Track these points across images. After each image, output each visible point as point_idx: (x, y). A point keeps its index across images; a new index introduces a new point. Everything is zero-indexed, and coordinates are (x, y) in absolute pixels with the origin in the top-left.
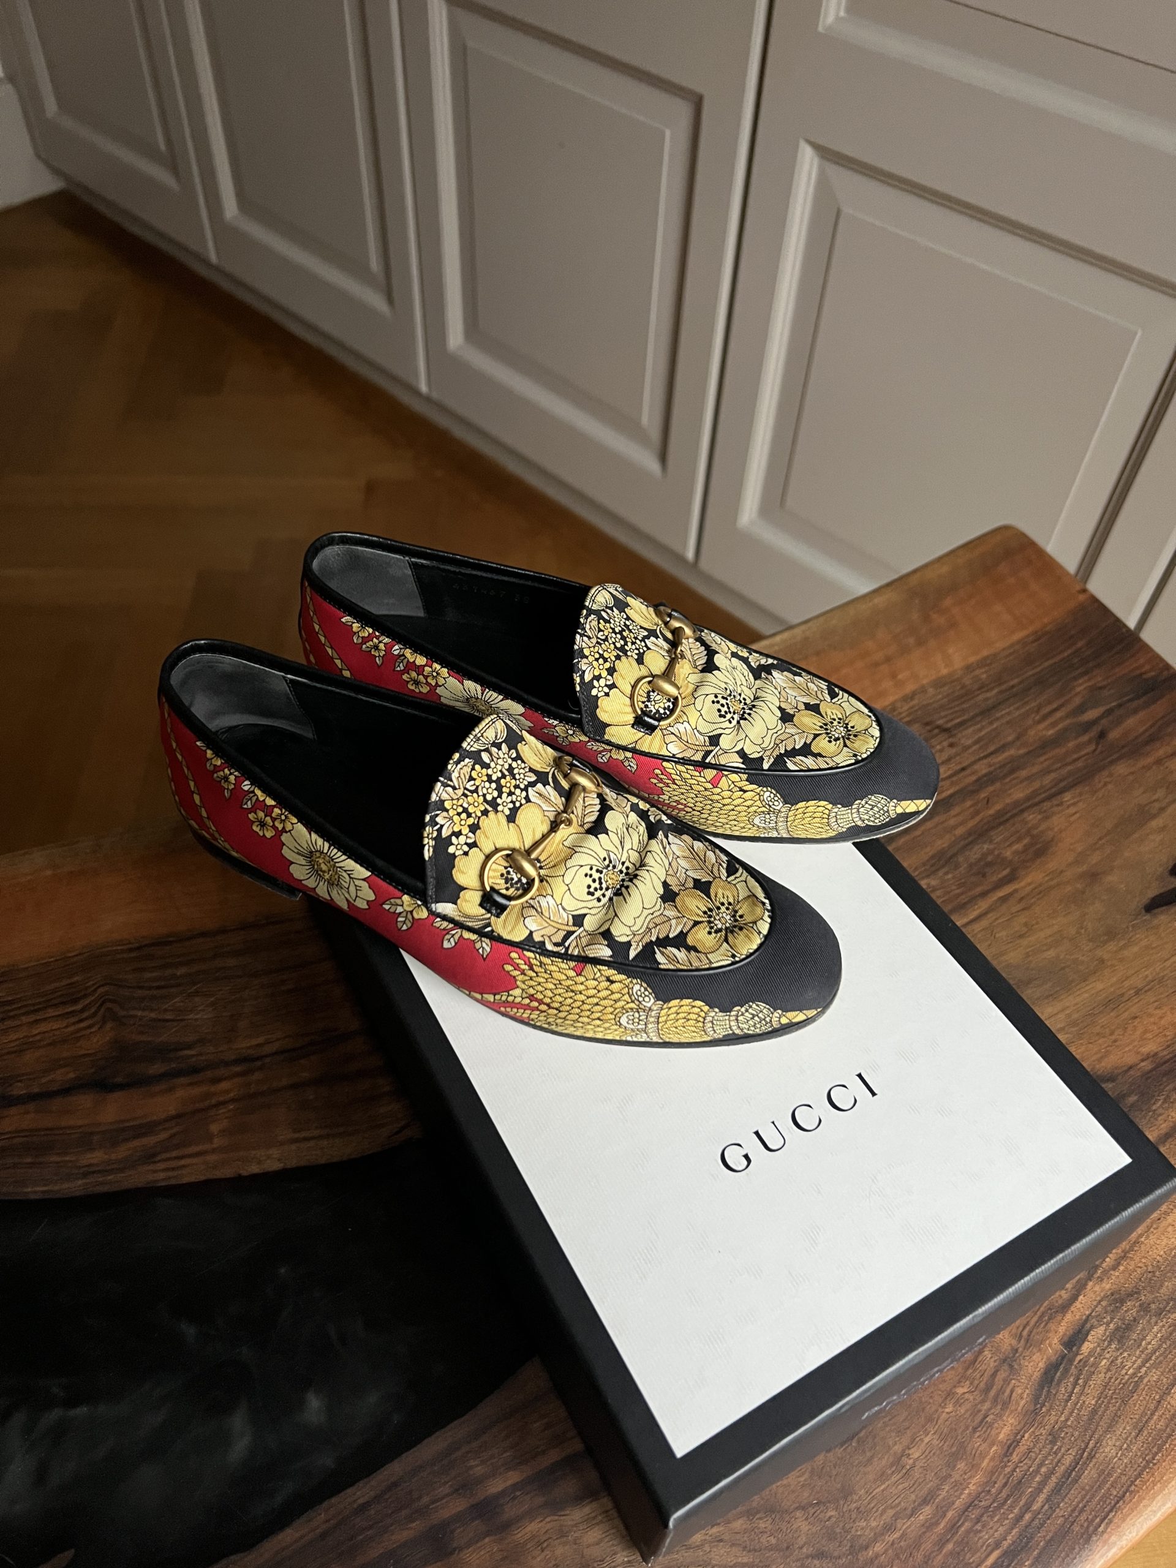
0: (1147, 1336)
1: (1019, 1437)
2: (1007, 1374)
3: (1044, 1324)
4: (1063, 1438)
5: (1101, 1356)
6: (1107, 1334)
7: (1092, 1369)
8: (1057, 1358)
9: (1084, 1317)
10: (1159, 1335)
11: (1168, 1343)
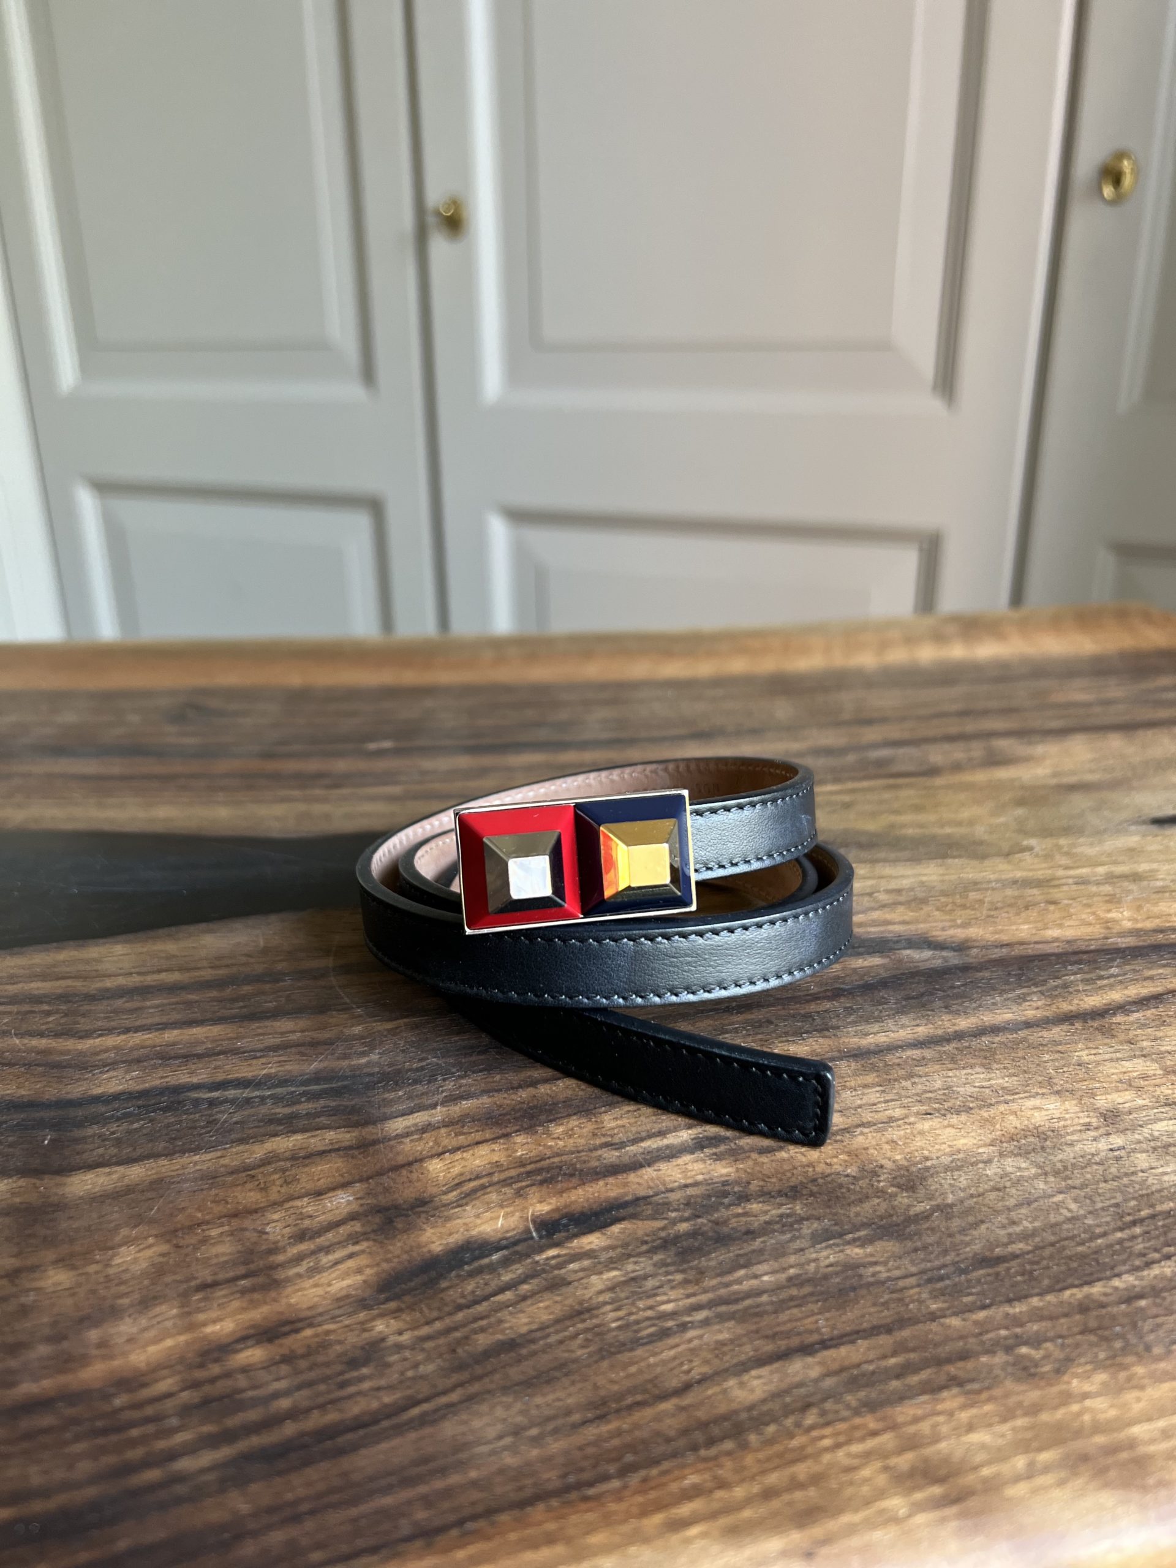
0: (759, 1263)
1: (286, 1329)
2: (368, 1229)
3: (524, 1184)
4: (388, 1365)
5: (612, 1262)
6: (663, 1234)
7: (573, 1277)
8: (506, 1239)
9: (629, 1198)
10: (792, 1271)
11: (807, 1289)
